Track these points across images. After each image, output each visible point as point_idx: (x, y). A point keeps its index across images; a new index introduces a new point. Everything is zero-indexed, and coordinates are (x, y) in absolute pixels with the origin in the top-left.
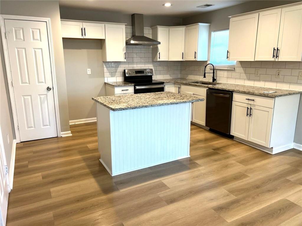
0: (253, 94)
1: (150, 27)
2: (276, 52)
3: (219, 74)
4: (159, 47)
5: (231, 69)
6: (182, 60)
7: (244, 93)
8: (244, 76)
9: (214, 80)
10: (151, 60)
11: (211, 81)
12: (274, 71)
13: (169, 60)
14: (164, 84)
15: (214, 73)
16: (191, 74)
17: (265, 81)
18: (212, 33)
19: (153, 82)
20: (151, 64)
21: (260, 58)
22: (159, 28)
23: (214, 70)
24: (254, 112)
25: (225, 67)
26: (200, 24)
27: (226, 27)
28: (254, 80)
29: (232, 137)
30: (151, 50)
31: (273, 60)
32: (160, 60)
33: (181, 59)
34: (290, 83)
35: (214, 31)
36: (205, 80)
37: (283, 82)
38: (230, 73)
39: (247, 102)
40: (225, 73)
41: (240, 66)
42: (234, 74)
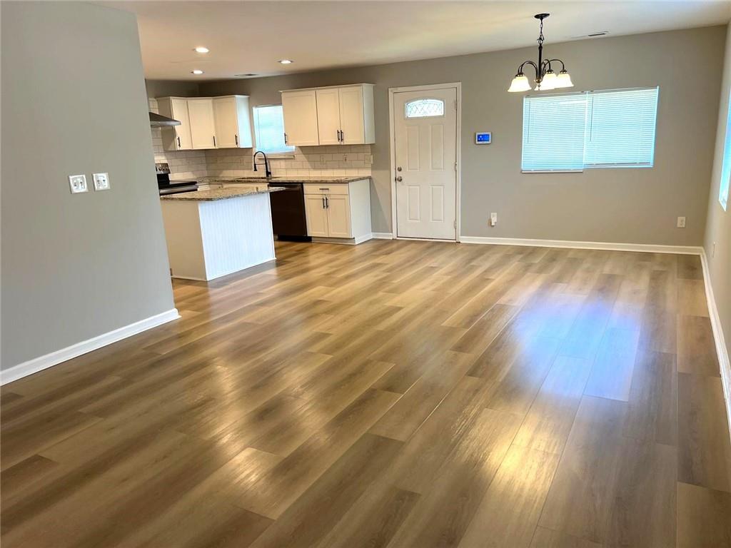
0: (326, 182)
1: (155, 98)
2: (340, 135)
3: (273, 164)
4: (176, 130)
5: (289, 158)
6: (214, 148)
7: (316, 182)
8: (308, 165)
9: (268, 173)
10: (161, 150)
11: (265, 175)
12: (341, 156)
13: (194, 149)
14: (197, 184)
15: (266, 164)
16: (227, 169)
17: (333, 169)
18: (255, 110)
19: (171, 183)
20: (162, 155)
21: (324, 142)
22: (173, 101)
23: (266, 160)
24: (330, 203)
25: (280, 155)
26: (237, 96)
27: (277, 101)
28: (320, 169)
29: (309, 239)
30: (159, 133)
31: (338, 143)
32: (181, 149)
33: (211, 146)
34: (358, 168)
35: (256, 106)
36: (256, 175)
37: (351, 168)
38: (289, 162)
39: (321, 192)
40: (283, 163)
41: (301, 152)
42: (293, 163)
